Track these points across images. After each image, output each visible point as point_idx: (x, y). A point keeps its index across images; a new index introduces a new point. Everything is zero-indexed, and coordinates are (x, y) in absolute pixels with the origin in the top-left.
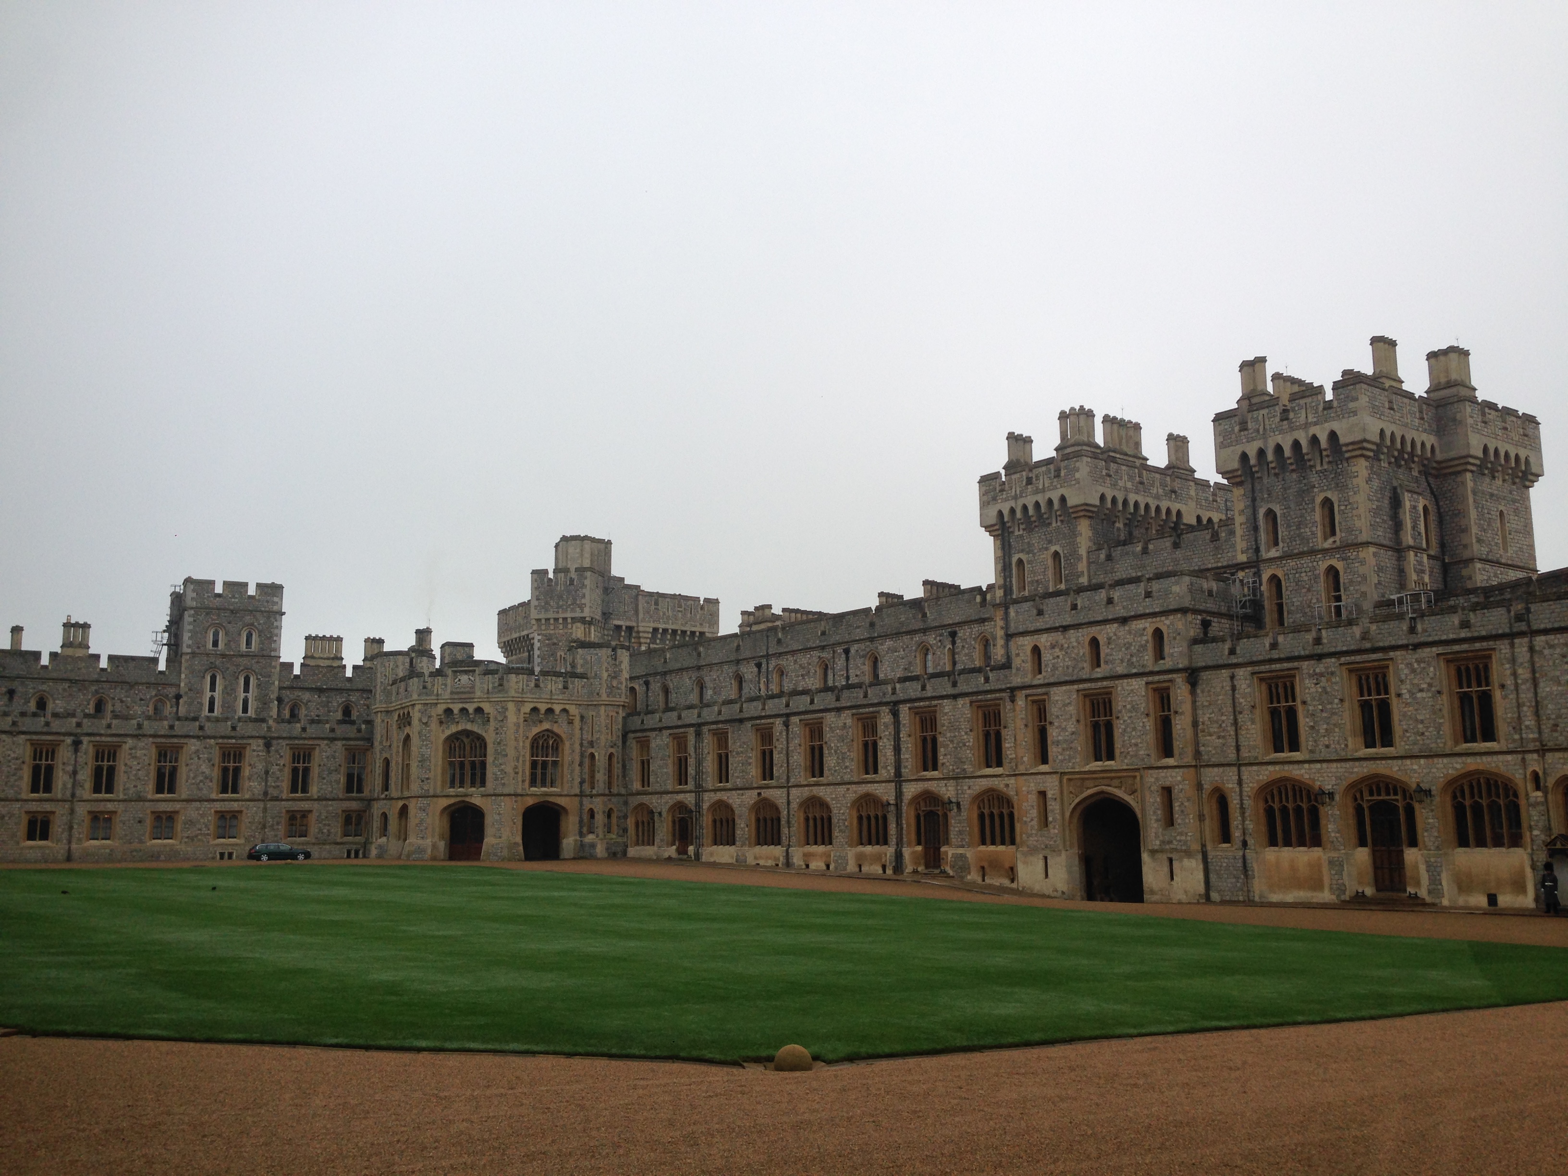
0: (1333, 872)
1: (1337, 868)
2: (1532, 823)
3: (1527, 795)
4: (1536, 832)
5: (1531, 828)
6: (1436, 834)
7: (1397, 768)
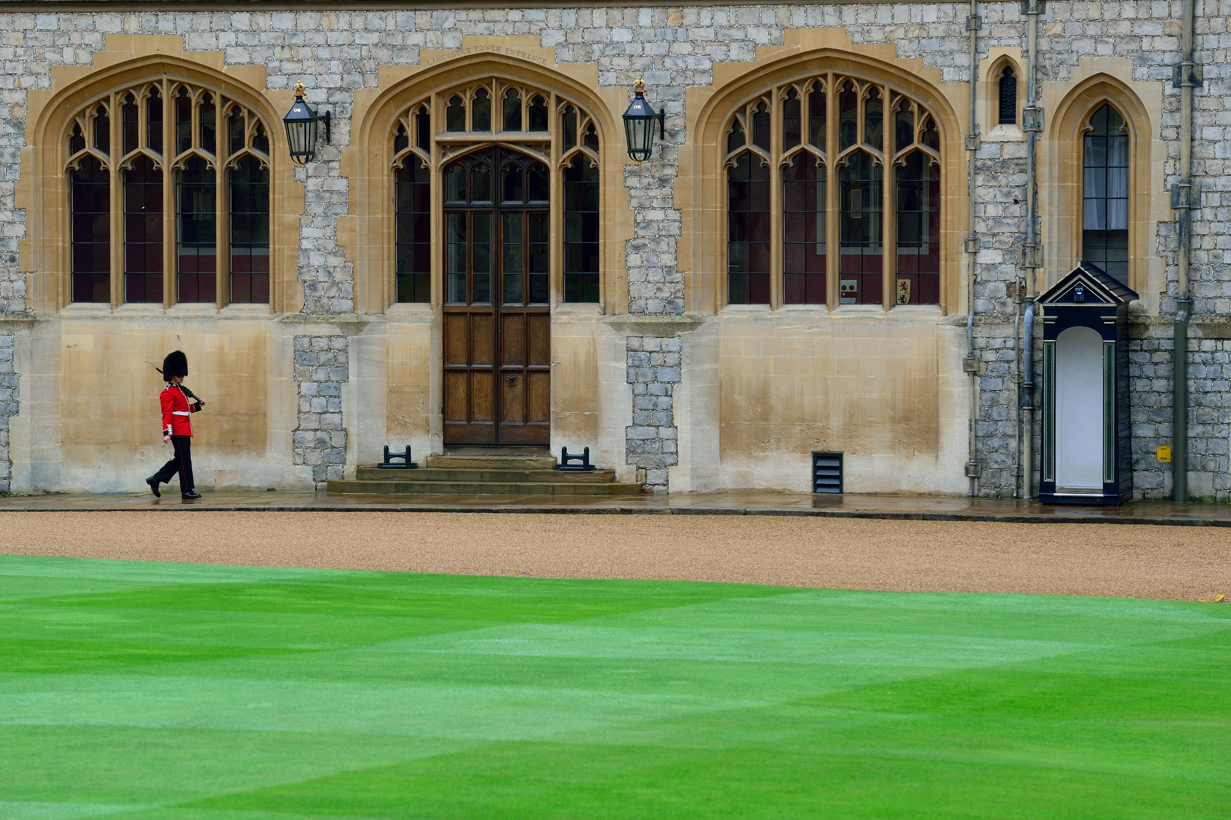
0: (307, 388)
1: (321, 375)
2: (981, 227)
3: (974, 137)
4: (987, 256)
5: (973, 243)
6: (668, 259)
7: (559, 37)
